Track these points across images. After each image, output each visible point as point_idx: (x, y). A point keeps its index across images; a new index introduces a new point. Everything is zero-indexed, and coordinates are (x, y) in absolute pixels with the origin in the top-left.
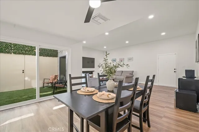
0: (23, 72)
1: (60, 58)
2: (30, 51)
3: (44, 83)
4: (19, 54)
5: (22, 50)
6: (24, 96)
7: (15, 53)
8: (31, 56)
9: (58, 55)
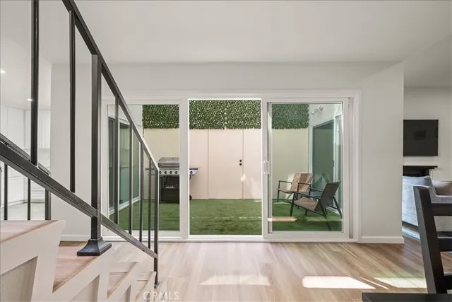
0: (241, 164)
1: (315, 129)
2: (252, 119)
3: (279, 191)
4: (235, 127)
5: (238, 120)
6: (242, 215)
7: (229, 127)
8: (253, 130)
9: (310, 122)
